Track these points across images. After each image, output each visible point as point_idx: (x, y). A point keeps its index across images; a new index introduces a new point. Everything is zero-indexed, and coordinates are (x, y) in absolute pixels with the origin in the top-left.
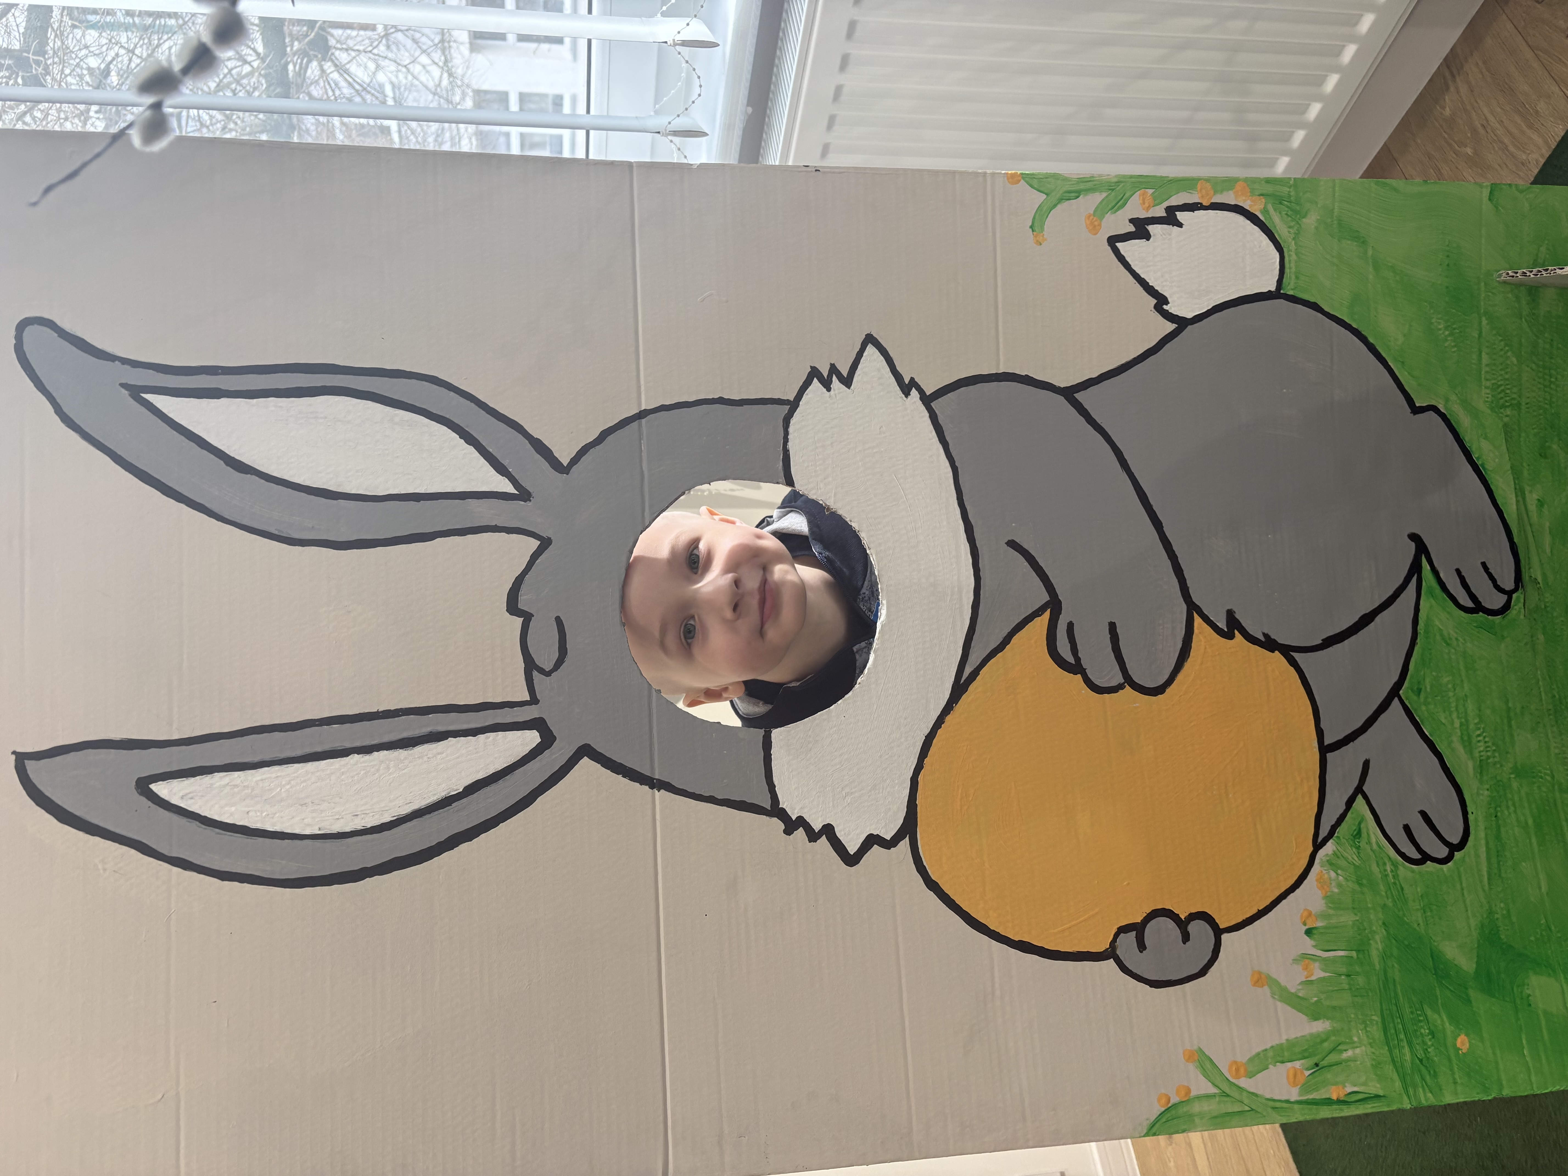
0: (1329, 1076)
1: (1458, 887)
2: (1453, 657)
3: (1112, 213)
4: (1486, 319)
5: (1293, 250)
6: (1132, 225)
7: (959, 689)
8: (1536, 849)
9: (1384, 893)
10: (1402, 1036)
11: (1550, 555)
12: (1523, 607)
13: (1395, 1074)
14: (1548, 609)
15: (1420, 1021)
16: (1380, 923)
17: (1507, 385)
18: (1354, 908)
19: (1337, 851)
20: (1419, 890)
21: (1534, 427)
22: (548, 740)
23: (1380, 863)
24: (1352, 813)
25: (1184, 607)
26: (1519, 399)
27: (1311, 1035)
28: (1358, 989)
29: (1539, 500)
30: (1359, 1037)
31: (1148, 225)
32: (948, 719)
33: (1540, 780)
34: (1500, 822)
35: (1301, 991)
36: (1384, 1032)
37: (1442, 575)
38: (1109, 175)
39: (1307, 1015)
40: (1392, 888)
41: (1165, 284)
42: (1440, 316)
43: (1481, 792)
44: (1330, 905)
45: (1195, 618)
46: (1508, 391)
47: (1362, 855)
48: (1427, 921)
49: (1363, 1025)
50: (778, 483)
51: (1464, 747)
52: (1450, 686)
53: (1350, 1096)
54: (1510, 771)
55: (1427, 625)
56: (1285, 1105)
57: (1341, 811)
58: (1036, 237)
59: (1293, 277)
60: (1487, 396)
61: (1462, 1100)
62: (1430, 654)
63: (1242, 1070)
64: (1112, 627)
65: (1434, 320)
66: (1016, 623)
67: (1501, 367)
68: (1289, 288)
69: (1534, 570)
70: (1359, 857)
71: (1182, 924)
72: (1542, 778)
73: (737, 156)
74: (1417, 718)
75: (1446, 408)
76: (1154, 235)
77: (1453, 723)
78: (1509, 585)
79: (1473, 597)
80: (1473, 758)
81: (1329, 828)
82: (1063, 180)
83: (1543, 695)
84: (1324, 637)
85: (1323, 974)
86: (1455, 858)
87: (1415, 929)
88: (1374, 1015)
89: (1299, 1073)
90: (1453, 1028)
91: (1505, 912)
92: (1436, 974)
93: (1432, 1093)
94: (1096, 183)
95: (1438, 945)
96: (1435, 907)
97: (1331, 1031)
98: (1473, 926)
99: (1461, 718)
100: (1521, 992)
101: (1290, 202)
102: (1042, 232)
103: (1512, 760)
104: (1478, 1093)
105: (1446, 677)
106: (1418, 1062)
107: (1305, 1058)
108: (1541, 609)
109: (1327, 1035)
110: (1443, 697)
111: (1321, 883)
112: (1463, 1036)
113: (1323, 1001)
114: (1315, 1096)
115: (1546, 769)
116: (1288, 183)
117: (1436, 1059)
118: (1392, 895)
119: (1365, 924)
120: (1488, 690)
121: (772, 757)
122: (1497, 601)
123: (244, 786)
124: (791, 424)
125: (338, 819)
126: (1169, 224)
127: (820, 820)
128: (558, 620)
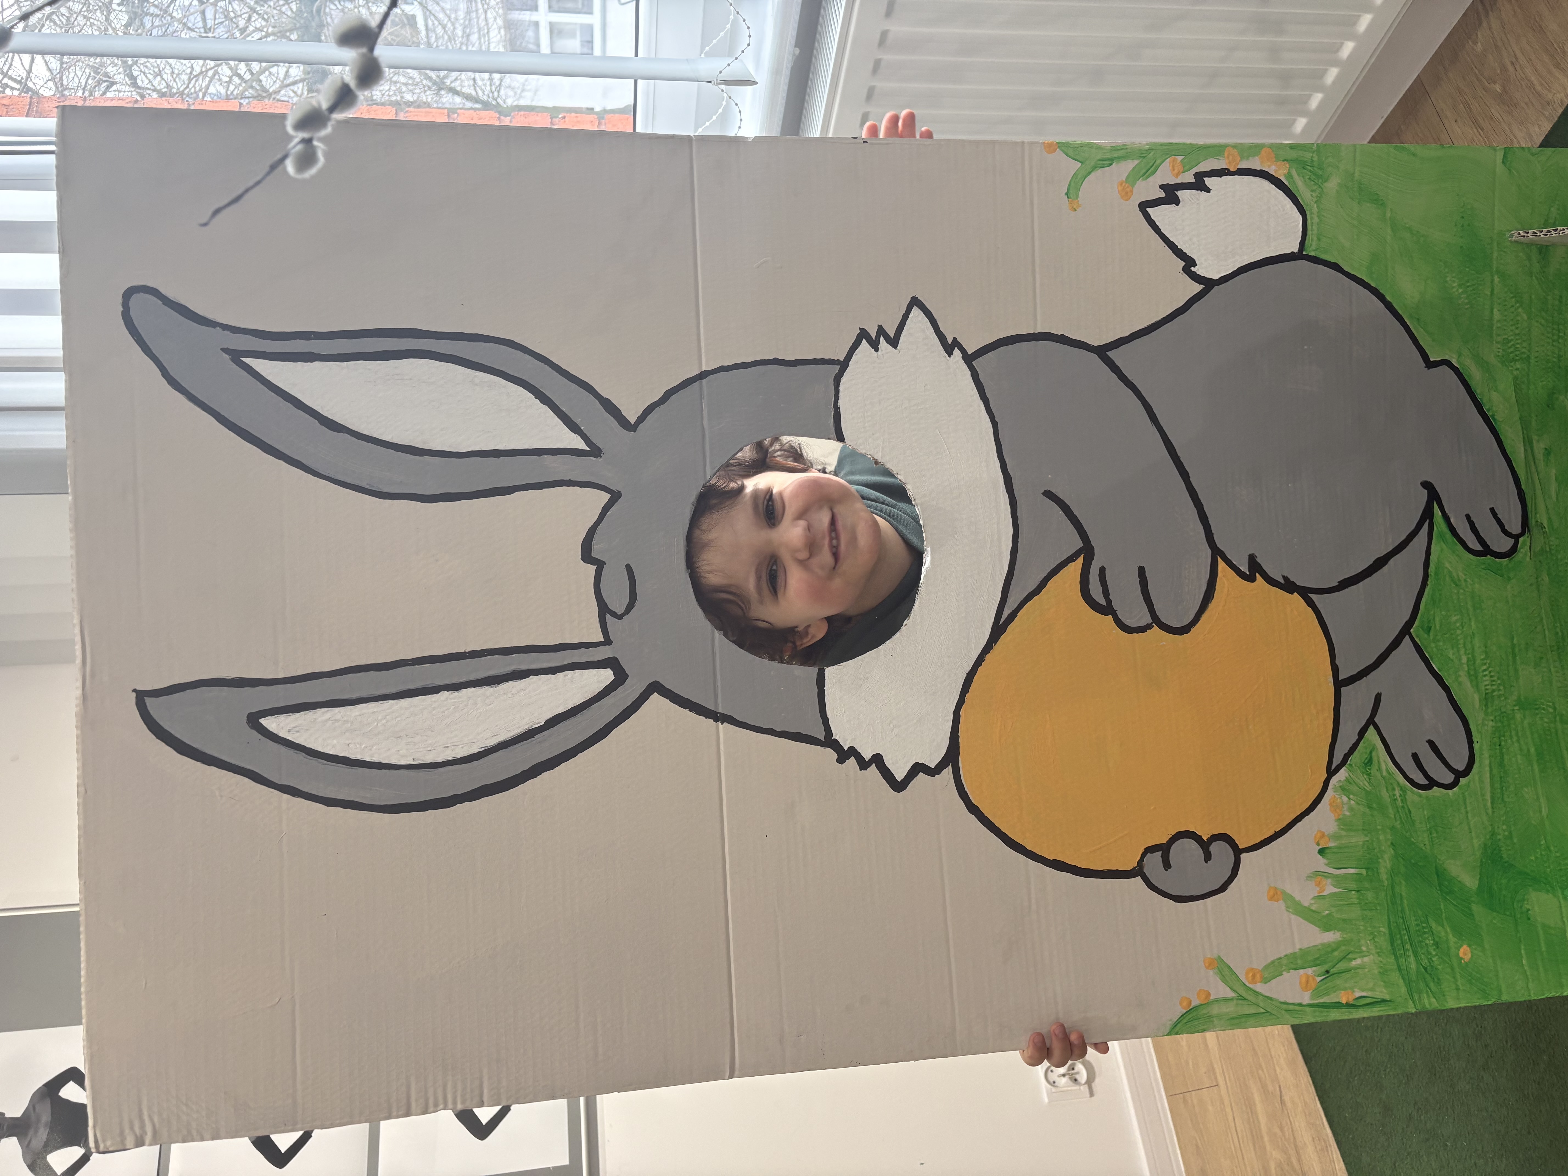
0: (1339, 982)
1: (1463, 810)
2: (1461, 597)
3: (1143, 180)
4: (1499, 277)
5: (1316, 212)
7: (998, 630)
8: (1537, 777)
9: (1393, 816)
10: (1408, 946)
11: (1555, 501)
12: (1529, 551)
13: (1401, 981)
14: (1553, 552)
15: (1425, 933)
16: (1389, 843)
17: (1518, 339)
19: (1349, 778)
20: (1425, 813)
21: (1542, 379)
22: (621, 677)
23: (1390, 788)
24: (1364, 743)
25: (1209, 552)
26: (1528, 353)
27: (1323, 945)
28: (1366, 903)
29: (1546, 449)
30: (1367, 947)
31: (1177, 191)
32: (988, 657)
33: (1543, 711)
34: (1504, 750)
35: (1315, 905)
36: (1391, 943)
37: (1452, 520)
38: (1140, 144)
39: (1319, 927)
40: (1400, 811)
41: (1193, 247)
42: (1454, 275)
43: (1486, 723)
44: (1342, 827)
45: (1219, 562)
46: (1518, 346)
47: (1372, 781)
48: (1432, 841)
49: (1372, 936)
51: (1471, 681)
52: (1458, 625)
53: (1358, 1000)
54: (1514, 703)
55: (1437, 568)
56: (1297, 1008)
57: (1354, 740)
58: (1070, 203)
59: (1315, 238)
60: (1498, 350)
61: (1464, 1005)
62: (1440, 595)
63: (1258, 976)
64: (1142, 571)
65: (1448, 279)
66: (1052, 568)
67: (1511, 323)
68: (1310, 249)
69: (1540, 515)
70: (1369, 782)
71: (1205, 845)
72: (1544, 709)
75: (1459, 362)
76: (1183, 200)
77: (1460, 660)
78: (1516, 529)
79: (1481, 540)
80: (1478, 691)
81: (1342, 756)
82: (1096, 149)
83: (1547, 632)
84: (1340, 579)
85: (1334, 890)
86: (1460, 784)
87: (1422, 849)
88: (1382, 927)
89: (1311, 979)
90: (1456, 939)
91: (1506, 833)
92: (1441, 890)
93: (1435, 998)
94: (1129, 151)
95: (1443, 863)
96: (1441, 829)
97: (1341, 941)
98: (1476, 846)
99: (1469, 654)
100: (1521, 907)
101: (1312, 166)
102: (1077, 198)
103: (1516, 693)
104: (1479, 999)
105: (1455, 616)
106: (1423, 970)
107: (1318, 965)
108: (1546, 551)
109: (1338, 945)
110: (1452, 634)
111: (1334, 807)
112: (1465, 947)
113: (1334, 914)
114: (1326, 999)
115: (1548, 702)
116: (1311, 148)
117: (1439, 967)
118: (1400, 818)
119: (1375, 844)
120: (1494, 628)
121: (826, 693)
122: (1505, 544)
123: (344, 721)
124: (841, 382)
125: (430, 750)
126: (1198, 190)
127: (870, 750)
128: (628, 568)
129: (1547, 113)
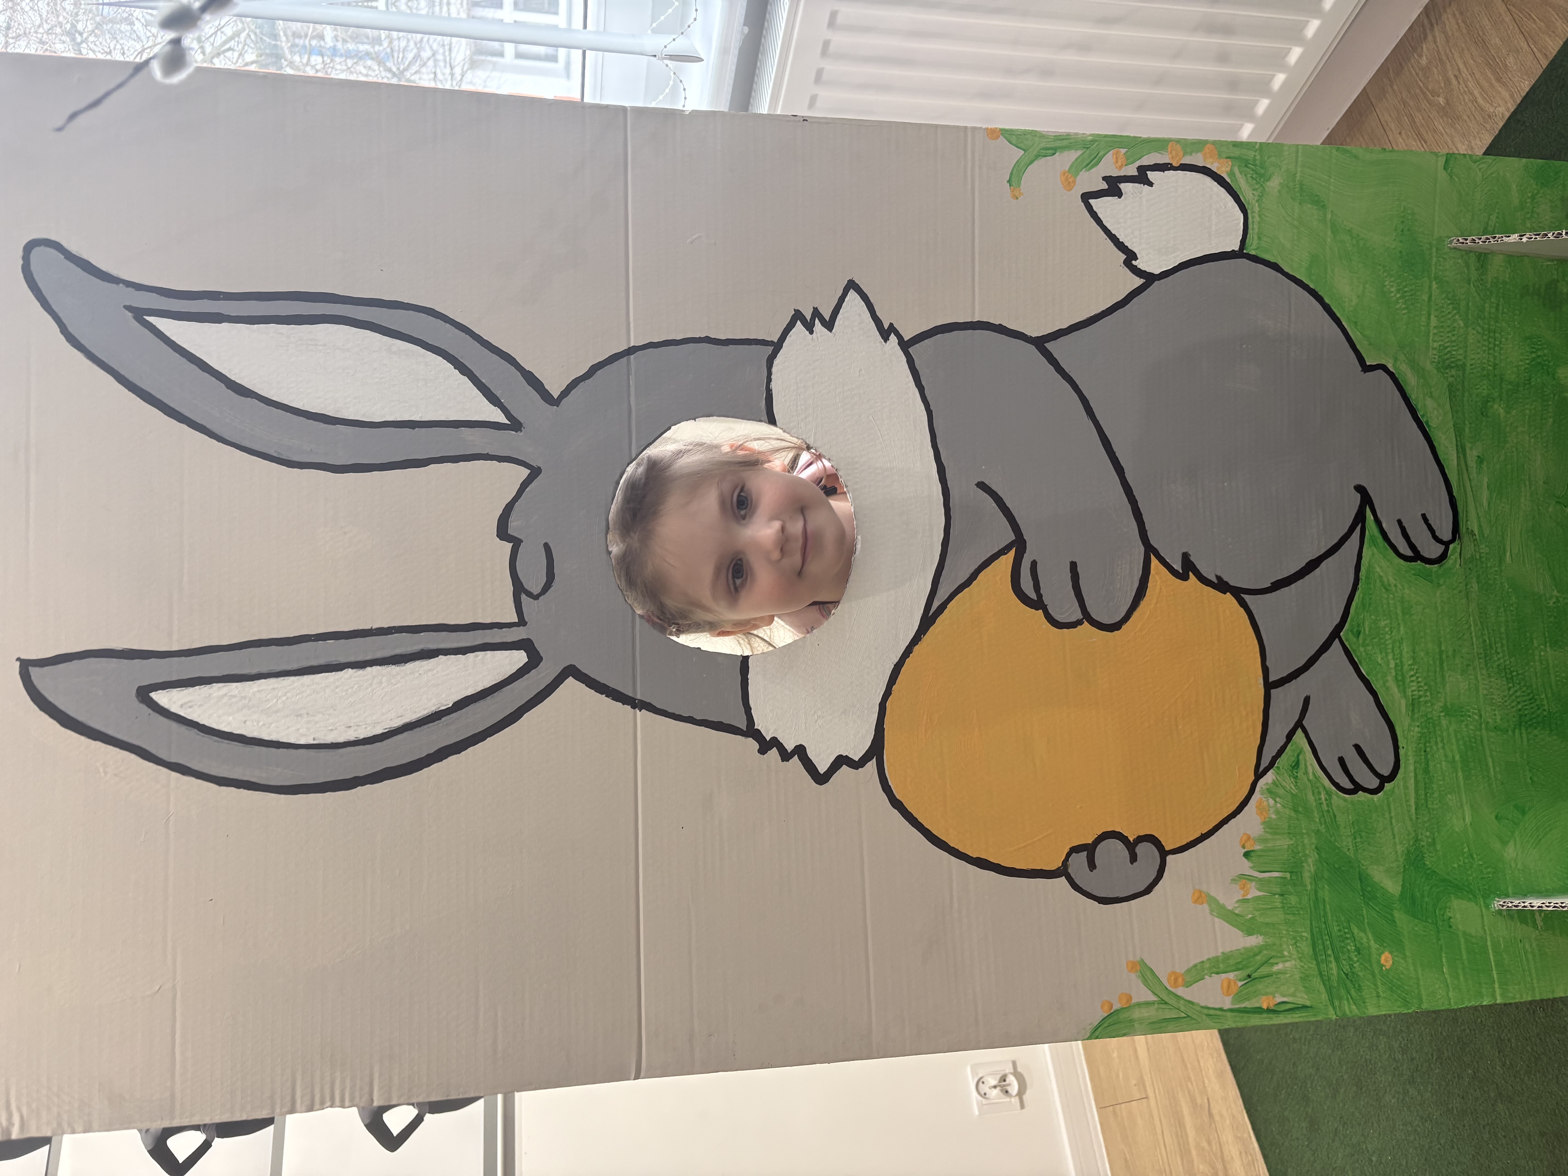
0: (1260, 987)
1: (1387, 816)
2: (1391, 602)
3: (1086, 171)
4: (1437, 283)
5: (1257, 212)
6: (1104, 182)
7: (927, 621)
8: (1462, 784)
9: (1318, 820)
10: (1330, 952)
11: (1487, 508)
12: (1459, 558)
13: (1322, 986)
14: (1483, 559)
15: (1347, 938)
16: (1313, 847)
17: (1454, 346)
18: (1289, 833)
19: (1276, 780)
20: (1350, 817)
21: (1477, 387)
22: (534, 660)
23: (1316, 791)
24: (1292, 745)
25: (1142, 549)
26: (1464, 361)
27: (1245, 948)
28: (1290, 907)
29: (1479, 457)
30: (1289, 952)
31: (1120, 183)
32: (916, 649)
33: (1469, 718)
34: (1429, 756)
35: (1239, 909)
36: (1313, 948)
37: (1384, 525)
38: (1084, 134)
39: (1242, 931)
40: (1325, 815)
41: (1134, 240)
42: (1392, 279)
43: (1412, 729)
44: (1267, 830)
45: (1151, 559)
46: (1454, 353)
47: (1299, 784)
48: (1356, 847)
49: (1294, 941)
50: (760, 421)
51: (1398, 686)
52: (1387, 629)
53: (1279, 1006)
54: (1440, 710)
55: (1368, 572)
56: (1218, 1013)
57: (1282, 743)
58: (1012, 192)
59: (1256, 237)
60: (1434, 356)
61: (1384, 1013)
62: (1370, 599)
63: (1180, 980)
64: (1073, 566)
65: (1386, 283)
66: (983, 561)
67: (1448, 329)
68: (1251, 248)
69: (1471, 522)
70: (1296, 786)
71: (1131, 847)
72: (1470, 716)
73: (728, 104)
75: (1395, 367)
76: (1126, 193)
77: (1388, 665)
78: (1446, 536)
79: (1412, 546)
80: (1405, 697)
81: (1270, 759)
82: (1040, 137)
83: (1474, 639)
84: (1272, 581)
85: (1258, 893)
86: (1385, 789)
87: (1346, 854)
88: (1304, 932)
89: (1232, 983)
90: (1378, 945)
91: (1430, 840)
92: (1363, 895)
93: (1356, 1006)
94: (1072, 141)
95: (1367, 869)
96: (1364, 834)
97: (1263, 945)
98: (1399, 852)
100: (1443, 915)
101: (1255, 165)
102: (1019, 187)
103: (1443, 700)
104: (1399, 1007)
105: (1384, 620)
106: (1344, 976)
107: (1240, 969)
108: (1476, 559)
109: (1260, 949)
110: (1381, 639)
111: (1260, 809)
112: (1387, 953)
113: (1257, 918)
114: (1247, 1004)
115: (1475, 709)
116: (1254, 147)
117: (1360, 973)
118: (1325, 822)
119: (1300, 848)
120: (1422, 634)
121: (748, 681)
122: (1436, 550)
123: (242, 697)
124: (774, 365)
125: (332, 730)
126: (1140, 183)
127: (792, 741)
128: (546, 546)
129: (1488, 127)
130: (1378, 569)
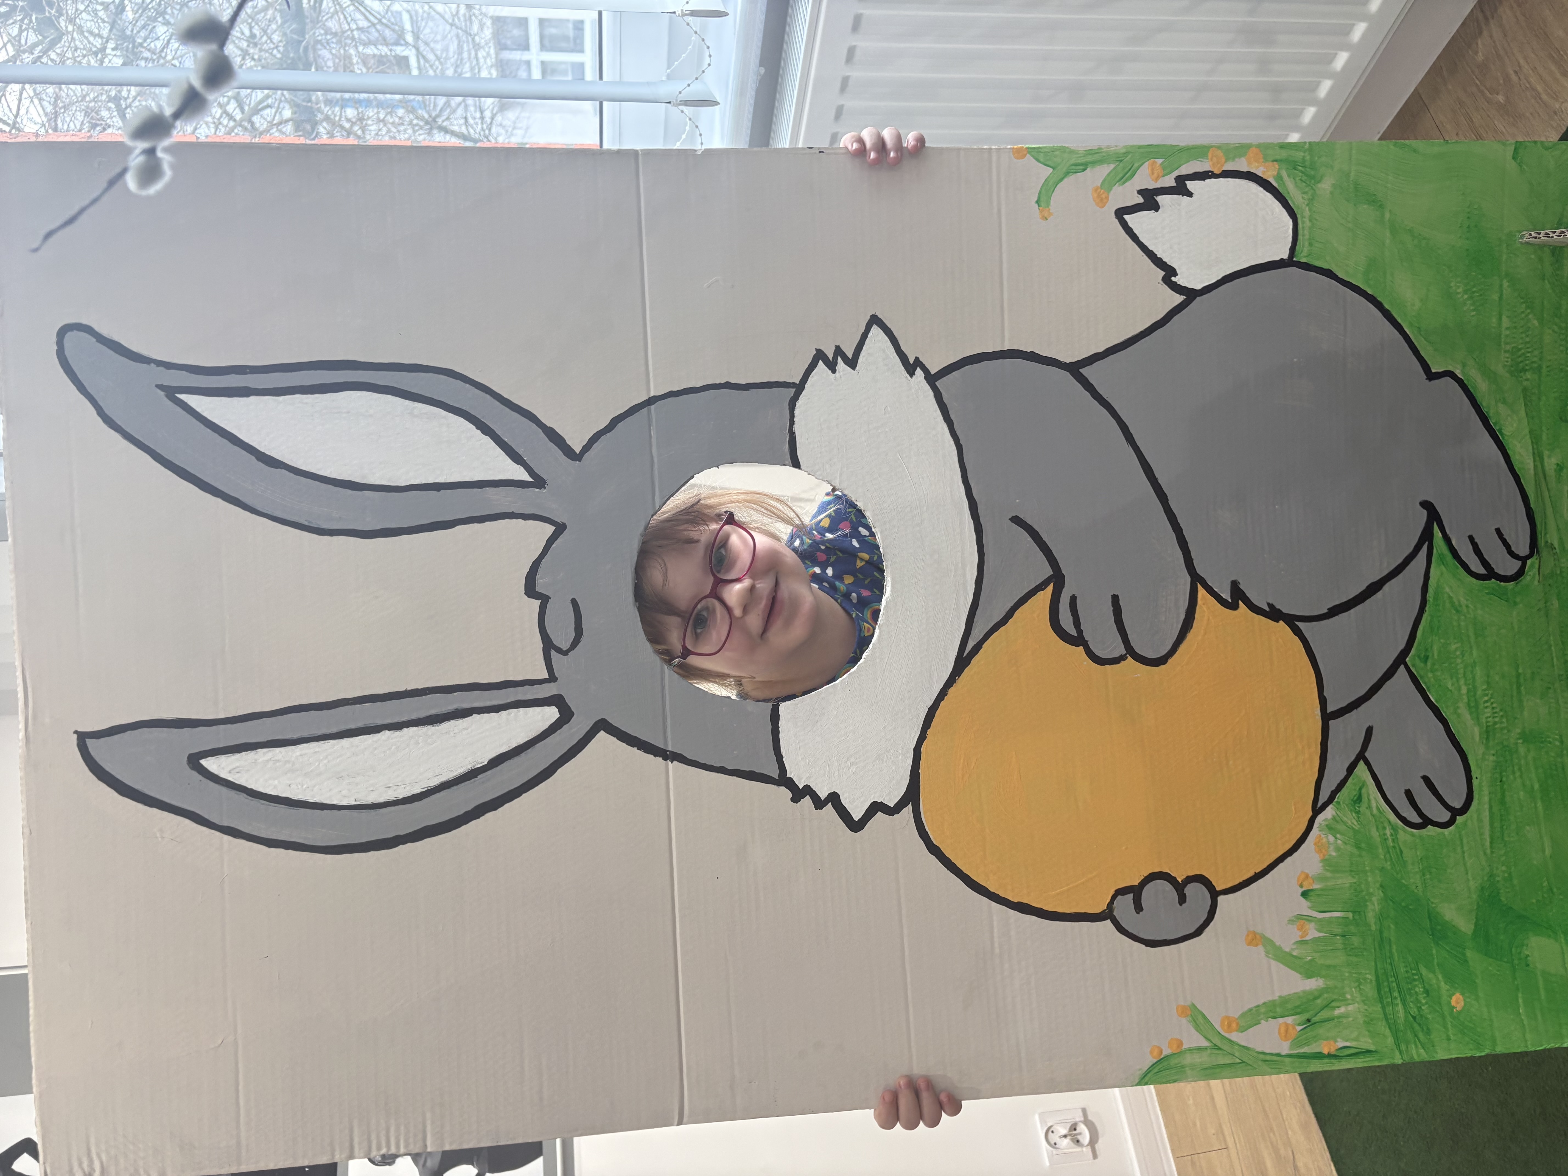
0: (1321, 1031)
1: (1459, 850)
2: (1462, 624)
3: (1120, 185)
4: (1508, 282)
5: (1307, 217)
6: (1139, 196)
7: (962, 662)
8: (1541, 814)
9: (1382, 857)
10: (1396, 994)
12: (1537, 573)
13: (1388, 1030)
15: (1415, 980)
16: (1378, 885)
17: (1528, 348)
18: (1351, 871)
19: (1336, 815)
20: (1418, 853)
21: (1555, 390)
22: (566, 715)
23: (1380, 827)
24: (1353, 779)
25: (1189, 579)
26: (1540, 362)
27: (1304, 992)
28: (1353, 949)
29: (1558, 464)
30: (1352, 995)
31: (1157, 196)
32: (951, 691)
33: (1549, 745)
34: (1505, 786)
35: (1297, 951)
36: (1378, 991)
37: (1454, 542)
38: (1117, 146)
39: (1300, 973)
40: (1391, 850)
41: (1173, 255)
42: (1459, 279)
43: (1487, 757)
44: (1327, 868)
45: (1199, 590)
46: (1529, 355)
47: (1361, 819)
48: (1425, 884)
49: (1357, 984)
51: (1471, 713)
52: (1458, 653)
53: (1340, 1051)
54: (1518, 737)
55: (1436, 593)
56: (1275, 1058)
57: (1342, 777)
58: (1041, 212)
59: (1307, 244)
60: (1506, 359)
61: (1454, 1056)
62: (1439, 621)
63: (1234, 1025)
64: (1115, 599)
65: (1452, 284)
66: (1019, 598)
67: (1521, 330)
68: (1301, 255)
69: (1550, 535)
70: (1358, 821)
71: (1179, 887)
72: (1550, 743)
74: (1423, 685)
75: (1463, 373)
76: (1162, 206)
77: (1459, 689)
78: (1524, 551)
79: (1485, 563)
80: (1479, 724)
81: (1329, 793)
82: (1069, 154)
83: (1555, 660)
84: (1330, 606)
85: (1318, 934)
87: (1413, 891)
88: (1368, 974)
89: (1291, 1028)
90: (1448, 987)
91: (1506, 875)
92: (1433, 935)
93: (1424, 1049)
94: (1104, 154)
95: (1436, 907)
96: (1435, 870)
97: (1324, 988)
98: (1473, 888)
99: (1469, 684)
100: (1520, 953)
101: (1304, 167)
102: (1048, 207)
103: (1520, 725)
104: (1470, 1050)
105: (1455, 643)
106: (1412, 1019)
107: (1297, 1014)
108: (1557, 574)
109: (1321, 992)
110: (1451, 664)
111: (1318, 847)
112: (1458, 995)
113: (1317, 960)
114: (1305, 1050)
115: (1556, 735)
116: (1303, 147)
117: (1429, 1016)
118: (1391, 859)
119: (1363, 886)
120: (1497, 656)
121: (780, 729)
122: (1511, 567)
123: (285, 761)
124: (797, 406)
125: (372, 791)
126: (1179, 195)
127: (826, 789)
128: (574, 602)
130: (1447, 590)
